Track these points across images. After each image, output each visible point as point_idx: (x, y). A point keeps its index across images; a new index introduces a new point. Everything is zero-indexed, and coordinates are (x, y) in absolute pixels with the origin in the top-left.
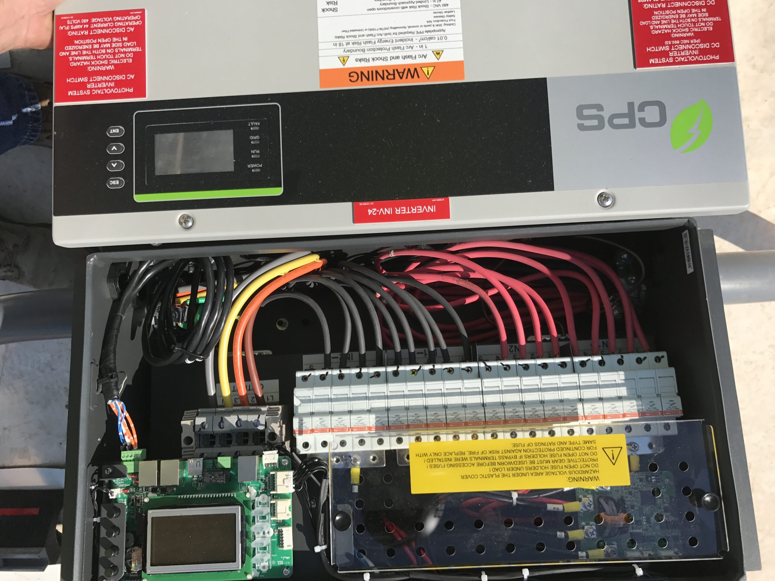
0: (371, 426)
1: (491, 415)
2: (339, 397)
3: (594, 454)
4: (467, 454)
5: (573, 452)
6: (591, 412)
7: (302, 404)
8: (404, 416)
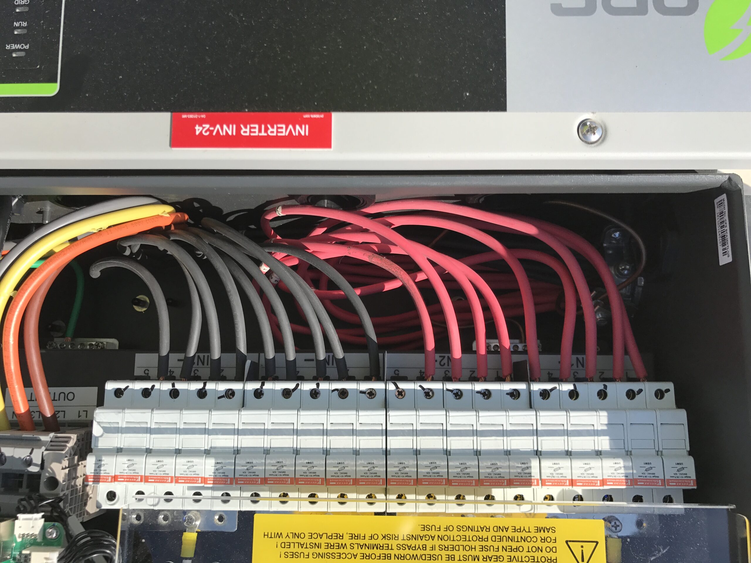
0: (207, 476)
1: (397, 469)
2: (163, 426)
3: (551, 550)
4: (346, 537)
5: (518, 544)
6: (552, 474)
7: (106, 435)
8: (260, 465)
